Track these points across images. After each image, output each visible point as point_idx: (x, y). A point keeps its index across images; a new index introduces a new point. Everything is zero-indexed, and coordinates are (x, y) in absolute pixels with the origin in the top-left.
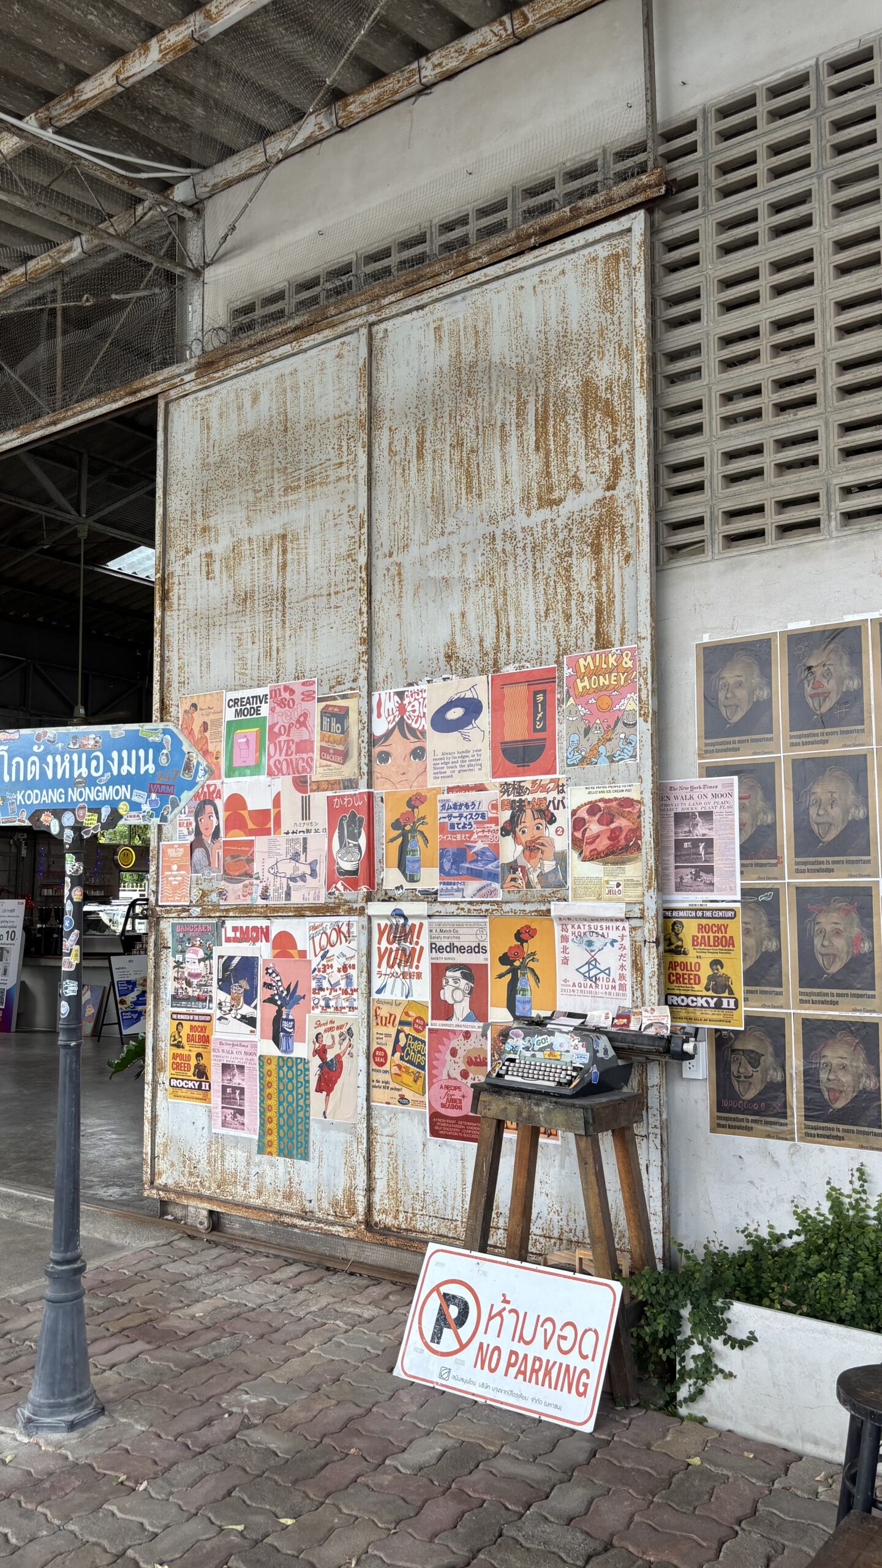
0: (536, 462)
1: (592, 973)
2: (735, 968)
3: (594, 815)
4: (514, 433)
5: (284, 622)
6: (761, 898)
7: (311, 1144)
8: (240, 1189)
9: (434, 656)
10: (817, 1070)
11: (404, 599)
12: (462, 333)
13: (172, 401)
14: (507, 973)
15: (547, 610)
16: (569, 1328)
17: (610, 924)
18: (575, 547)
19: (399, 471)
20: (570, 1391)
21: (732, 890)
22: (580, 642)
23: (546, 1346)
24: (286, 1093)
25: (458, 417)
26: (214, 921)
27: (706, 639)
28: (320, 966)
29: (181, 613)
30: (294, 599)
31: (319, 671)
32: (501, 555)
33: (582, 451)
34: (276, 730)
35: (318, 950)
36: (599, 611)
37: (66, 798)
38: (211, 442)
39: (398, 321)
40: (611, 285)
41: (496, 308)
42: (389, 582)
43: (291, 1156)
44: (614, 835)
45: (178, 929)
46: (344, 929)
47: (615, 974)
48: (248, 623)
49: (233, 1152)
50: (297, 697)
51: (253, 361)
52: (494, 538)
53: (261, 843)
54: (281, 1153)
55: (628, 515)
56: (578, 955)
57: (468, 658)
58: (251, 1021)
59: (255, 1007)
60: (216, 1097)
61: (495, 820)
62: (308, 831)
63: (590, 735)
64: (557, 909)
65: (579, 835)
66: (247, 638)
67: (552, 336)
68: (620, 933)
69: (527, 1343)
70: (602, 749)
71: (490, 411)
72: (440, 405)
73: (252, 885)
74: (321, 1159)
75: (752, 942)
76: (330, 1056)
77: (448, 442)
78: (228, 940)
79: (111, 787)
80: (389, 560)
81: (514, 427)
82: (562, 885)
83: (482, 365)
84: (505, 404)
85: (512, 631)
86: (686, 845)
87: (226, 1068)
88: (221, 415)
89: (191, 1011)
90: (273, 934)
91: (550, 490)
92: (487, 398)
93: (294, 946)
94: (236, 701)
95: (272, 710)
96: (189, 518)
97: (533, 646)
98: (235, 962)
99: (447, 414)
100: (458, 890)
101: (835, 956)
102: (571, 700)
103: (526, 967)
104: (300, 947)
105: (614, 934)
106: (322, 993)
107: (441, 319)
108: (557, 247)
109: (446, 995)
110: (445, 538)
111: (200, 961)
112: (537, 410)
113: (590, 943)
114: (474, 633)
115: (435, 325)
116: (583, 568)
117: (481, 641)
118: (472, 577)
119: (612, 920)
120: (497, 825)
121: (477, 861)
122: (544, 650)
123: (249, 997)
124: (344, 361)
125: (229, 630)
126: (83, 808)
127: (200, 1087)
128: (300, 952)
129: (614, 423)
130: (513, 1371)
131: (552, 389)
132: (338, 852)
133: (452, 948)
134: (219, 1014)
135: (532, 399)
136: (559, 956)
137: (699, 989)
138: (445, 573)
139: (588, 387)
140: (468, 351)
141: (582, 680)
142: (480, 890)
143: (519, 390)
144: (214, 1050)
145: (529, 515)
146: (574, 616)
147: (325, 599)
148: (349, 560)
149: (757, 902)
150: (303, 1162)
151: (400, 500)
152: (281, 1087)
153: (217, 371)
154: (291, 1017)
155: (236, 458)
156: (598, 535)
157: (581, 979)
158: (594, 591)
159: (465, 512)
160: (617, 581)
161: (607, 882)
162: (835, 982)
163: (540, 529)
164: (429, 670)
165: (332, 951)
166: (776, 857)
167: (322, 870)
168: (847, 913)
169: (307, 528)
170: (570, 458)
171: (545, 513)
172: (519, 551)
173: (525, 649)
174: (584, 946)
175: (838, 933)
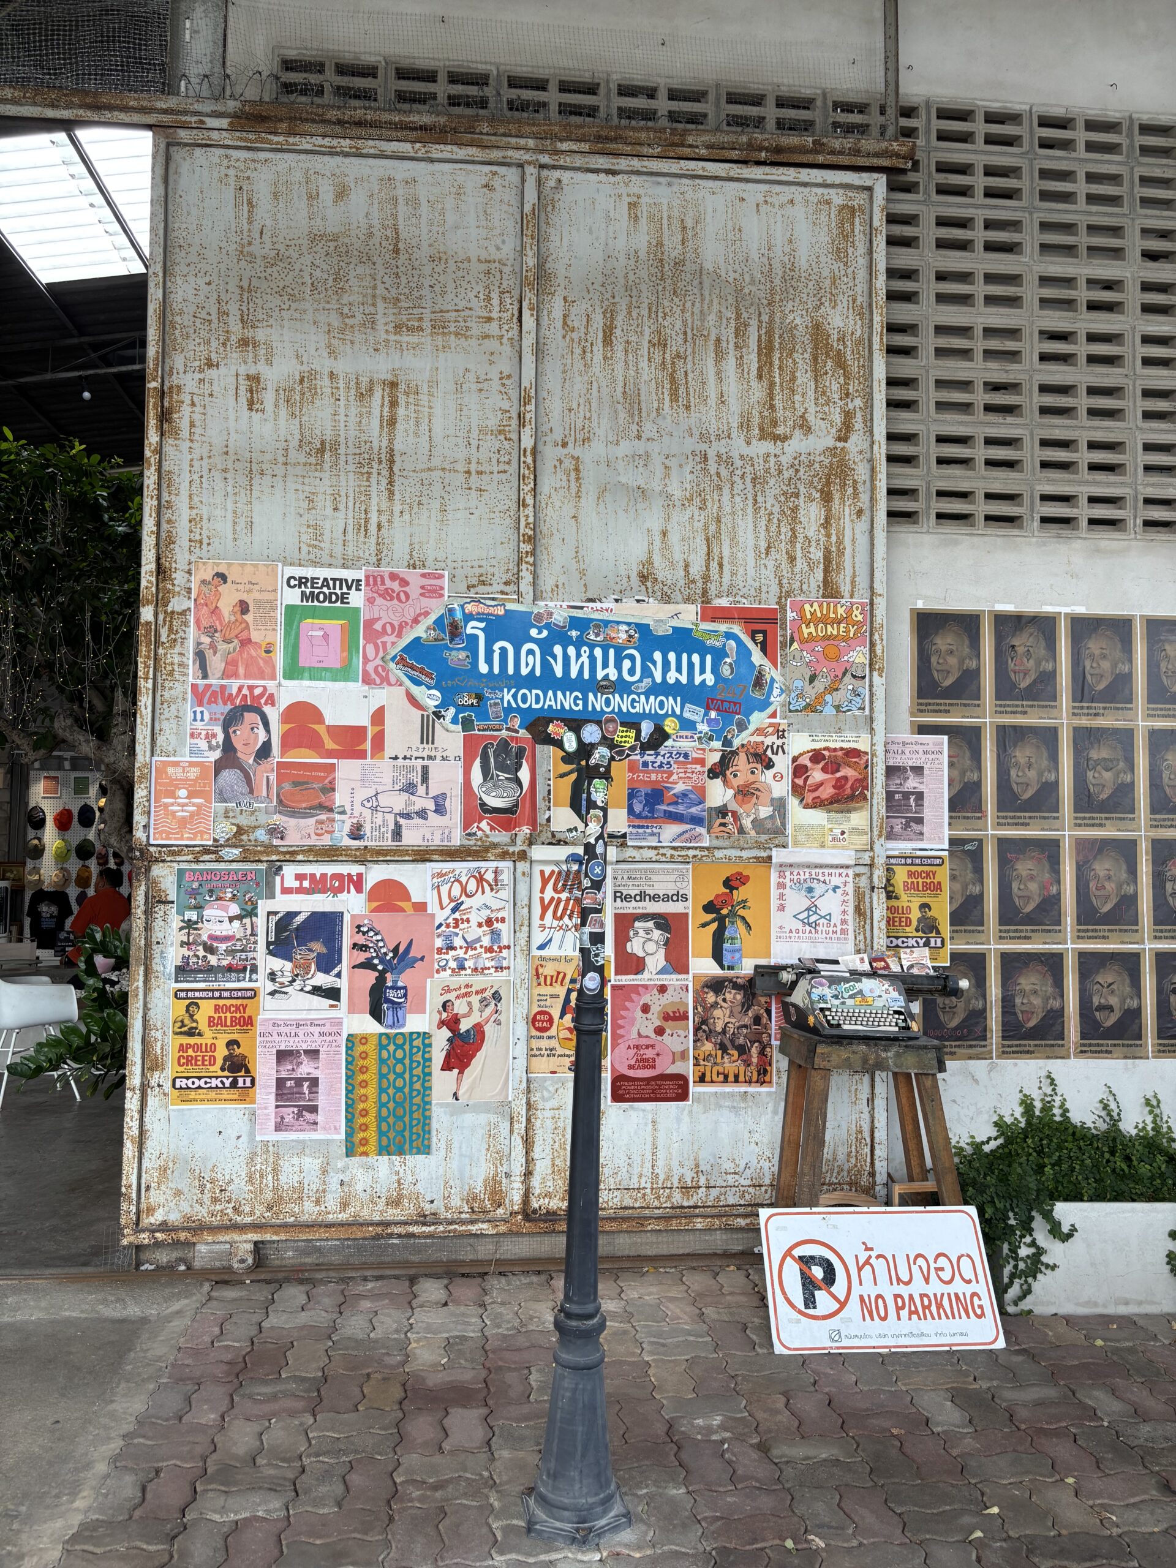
0: (758, 391)
1: (812, 919)
2: (942, 911)
3: (818, 762)
4: (732, 351)
5: (391, 493)
6: (967, 847)
7: (434, 1133)
8: (308, 1206)
9: (624, 573)
10: (1013, 996)
11: (583, 500)
12: (665, 221)
13: (179, 144)
14: (713, 921)
15: (769, 547)
16: (942, 1259)
17: (833, 871)
18: (803, 490)
19: (578, 351)
20: (968, 1317)
21: (941, 840)
22: (805, 587)
23: (927, 1281)
24: (392, 1077)
25: (660, 315)
26: (263, 866)
27: (920, 605)
28: (450, 921)
29: (196, 445)
30: (409, 466)
31: (449, 562)
32: (715, 477)
33: (811, 394)
34: (378, 626)
35: (445, 901)
36: (827, 559)
37: (585, 704)
38: (256, 227)
39: (579, 176)
40: (846, 236)
41: (710, 210)
42: (560, 474)
43: (400, 1153)
44: (840, 784)
45: (187, 876)
46: (490, 876)
47: (836, 919)
48: (326, 481)
49: (295, 1160)
50: (414, 590)
51: (346, 143)
52: (706, 459)
53: (347, 770)
54: (384, 1150)
55: (862, 472)
56: (797, 901)
57: (669, 582)
58: (333, 994)
59: (339, 975)
60: (265, 1095)
61: (702, 762)
62: (430, 758)
63: (816, 683)
64: (778, 856)
65: (800, 781)
66: (324, 503)
67: (777, 264)
68: (843, 879)
69: (907, 1283)
70: (828, 698)
71: (703, 321)
72: (634, 293)
73: (333, 820)
74: (449, 1149)
75: (957, 886)
76: (465, 1026)
77: (647, 338)
78: (286, 891)
79: (652, 698)
80: (560, 451)
81: (731, 346)
82: (781, 831)
83: (689, 267)
84: (721, 318)
85: (725, 562)
86: (897, 797)
87: (283, 1056)
88: (276, 195)
89: (216, 985)
90: (369, 883)
91: (774, 423)
92: (697, 305)
93: (406, 896)
94: (302, 581)
95: (370, 601)
96: (214, 317)
97: (750, 581)
98: (299, 919)
99: (645, 305)
100: (653, 834)
101: (1029, 898)
102: (795, 645)
103: (735, 915)
104: (416, 898)
105: (836, 881)
106: (452, 953)
107: (639, 197)
108: (790, 174)
109: (635, 947)
110: (642, 443)
111: (231, 919)
112: (760, 336)
113: (810, 890)
114: (678, 556)
115: (630, 200)
116: (811, 514)
117: (687, 566)
118: (678, 494)
119: (836, 867)
120: (703, 766)
121: (676, 803)
122: (764, 589)
123: (327, 963)
124: (496, 196)
125: (291, 486)
126: (612, 720)
127: (234, 1084)
128: (414, 904)
129: (847, 376)
130: (904, 1313)
131: (777, 319)
132: (481, 786)
133: (643, 896)
134: (270, 987)
135: (754, 323)
136: (774, 903)
137: (910, 930)
138: (641, 482)
139: (818, 331)
140: (672, 244)
141: (808, 626)
142: (679, 836)
143: (738, 309)
144: (262, 1035)
145: (748, 443)
146: (799, 560)
147: (461, 477)
148: (502, 437)
149: (963, 851)
150: (420, 1158)
151: (579, 385)
152: (385, 1070)
153: (275, 133)
154: (400, 984)
155: (307, 259)
156: (828, 483)
157: (800, 926)
158: (823, 539)
159: (669, 419)
160: (848, 533)
161: (831, 830)
162: (1029, 920)
163: (761, 461)
164: (618, 588)
165: (468, 902)
166: (980, 811)
167: (455, 806)
168: (1039, 860)
169: (433, 383)
170: (798, 398)
171: (767, 446)
172: (736, 479)
173: (741, 584)
174: (803, 893)
175: (1032, 878)
